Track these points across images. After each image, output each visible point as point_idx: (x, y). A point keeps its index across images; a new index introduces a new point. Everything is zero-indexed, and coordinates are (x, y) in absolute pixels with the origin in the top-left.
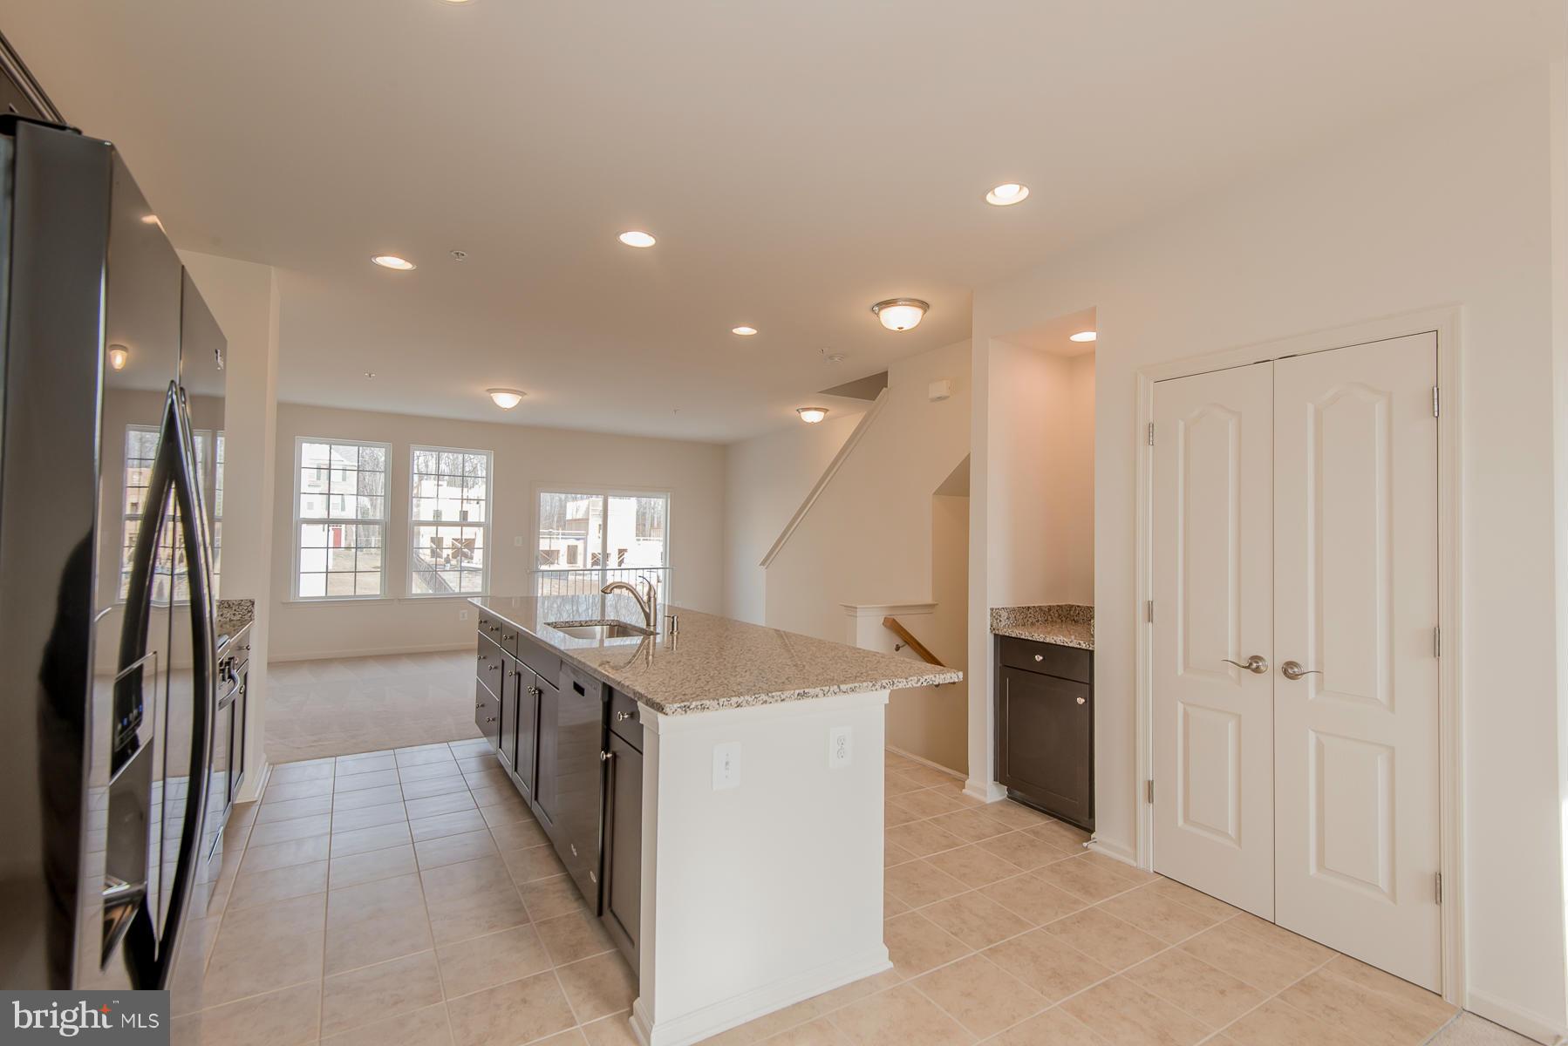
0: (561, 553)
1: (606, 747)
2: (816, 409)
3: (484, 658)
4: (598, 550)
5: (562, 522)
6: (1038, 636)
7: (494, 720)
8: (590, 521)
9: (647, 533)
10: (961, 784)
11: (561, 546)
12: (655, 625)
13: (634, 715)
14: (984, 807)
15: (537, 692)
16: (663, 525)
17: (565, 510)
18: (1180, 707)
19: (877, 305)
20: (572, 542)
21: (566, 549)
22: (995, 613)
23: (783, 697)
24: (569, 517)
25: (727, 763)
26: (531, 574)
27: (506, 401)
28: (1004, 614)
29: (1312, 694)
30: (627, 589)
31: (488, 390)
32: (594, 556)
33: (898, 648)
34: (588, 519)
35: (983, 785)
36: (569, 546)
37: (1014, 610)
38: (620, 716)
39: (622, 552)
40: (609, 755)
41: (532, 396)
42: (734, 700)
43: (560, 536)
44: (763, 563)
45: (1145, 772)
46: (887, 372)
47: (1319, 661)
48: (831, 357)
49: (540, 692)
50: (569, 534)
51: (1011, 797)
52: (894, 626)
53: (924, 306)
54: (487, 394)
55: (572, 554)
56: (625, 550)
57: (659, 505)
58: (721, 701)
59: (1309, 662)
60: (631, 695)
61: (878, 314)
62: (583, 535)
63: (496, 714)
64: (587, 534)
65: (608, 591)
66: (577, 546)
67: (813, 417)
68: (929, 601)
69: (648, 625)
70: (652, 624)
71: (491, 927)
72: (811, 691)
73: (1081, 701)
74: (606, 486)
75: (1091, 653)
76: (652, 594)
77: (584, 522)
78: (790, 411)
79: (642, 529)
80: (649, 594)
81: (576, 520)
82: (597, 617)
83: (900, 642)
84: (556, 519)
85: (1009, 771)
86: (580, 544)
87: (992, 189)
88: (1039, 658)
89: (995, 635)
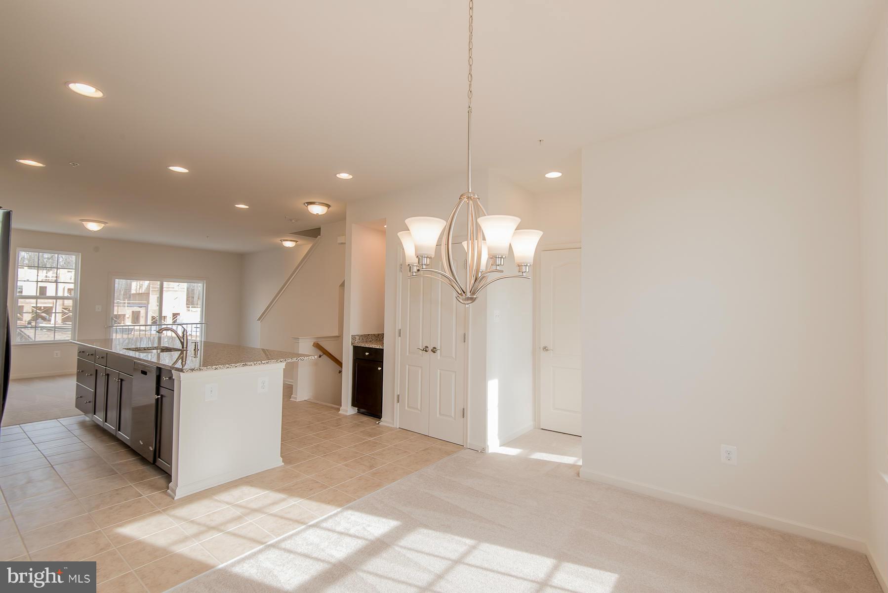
0: (127, 316)
1: (158, 393)
2: (291, 241)
3: (82, 371)
4: (156, 315)
5: (128, 295)
6: (367, 346)
7: (89, 402)
8: (150, 295)
9: (195, 303)
10: (339, 410)
11: (128, 312)
12: (187, 348)
13: (171, 378)
14: (346, 417)
15: (119, 380)
16: (201, 298)
17: (131, 287)
18: (407, 366)
19: (306, 203)
20: (136, 309)
21: (131, 314)
22: (354, 337)
23: (236, 365)
24: (133, 292)
25: (211, 391)
26: (108, 328)
27: (93, 227)
28: (357, 338)
29: (439, 358)
30: (171, 330)
31: (80, 220)
32: (153, 318)
33: (320, 356)
34: (149, 294)
35: (348, 409)
36: (133, 312)
37: (362, 335)
38: (164, 378)
39: (175, 315)
40: (159, 397)
41: (111, 224)
42: (214, 367)
43: (126, 305)
44: (259, 319)
45: (397, 392)
46: (320, 228)
47: (441, 347)
48: (291, 220)
49: (122, 380)
50: (133, 303)
51: (359, 412)
52: (318, 346)
53: (328, 206)
54: (80, 222)
55: (136, 317)
56: (178, 314)
57: (199, 287)
58: (208, 367)
59: (438, 348)
60: (169, 369)
61: (307, 207)
62: (145, 304)
63: (92, 398)
64: (148, 303)
65: (161, 332)
66: (139, 311)
67: (289, 244)
68: (337, 335)
69: (183, 347)
70: (185, 347)
71: (97, 478)
72: (249, 363)
73: (380, 369)
74: (163, 275)
75: (383, 350)
76: (185, 333)
77: (146, 295)
78: (278, 240)
79: (190, 302)
80: (183, 333)
81: (139, 294)
82: (156, 345)
83: (321, 354)
84: (122, 293)
85: (356, 401)
86: (142, 311)
87: (339, 173)
88: (367, 354)
89: (354, 346)
